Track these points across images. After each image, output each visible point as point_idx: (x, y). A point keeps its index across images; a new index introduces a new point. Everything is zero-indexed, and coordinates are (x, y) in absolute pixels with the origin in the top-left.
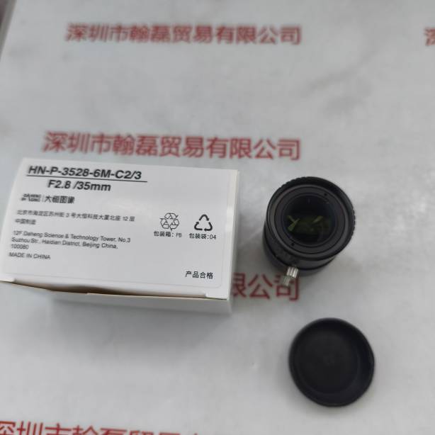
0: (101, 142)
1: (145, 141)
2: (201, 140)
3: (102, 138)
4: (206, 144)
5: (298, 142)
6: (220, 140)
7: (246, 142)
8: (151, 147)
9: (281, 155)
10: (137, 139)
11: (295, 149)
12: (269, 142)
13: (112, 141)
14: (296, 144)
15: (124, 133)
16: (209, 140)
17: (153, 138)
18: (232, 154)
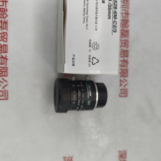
0: (126, 14)
1: (126, 33)
2: (127, 56)
3: (127, 14)
4: (126, 58)
5: (126, 96)
6: (127, 64)
7: (126, 75)
8: (124, 35)
9: (121, 90)
10: (127, 29)
11: (124, 95)
12: (127, 84)
13: (126, 18)
14: (126, 95)
15: (130, 23)
16: (127, 60)
17: (128, 36)
18: (121, 69)
